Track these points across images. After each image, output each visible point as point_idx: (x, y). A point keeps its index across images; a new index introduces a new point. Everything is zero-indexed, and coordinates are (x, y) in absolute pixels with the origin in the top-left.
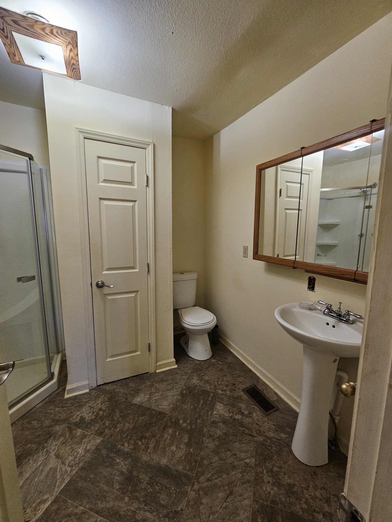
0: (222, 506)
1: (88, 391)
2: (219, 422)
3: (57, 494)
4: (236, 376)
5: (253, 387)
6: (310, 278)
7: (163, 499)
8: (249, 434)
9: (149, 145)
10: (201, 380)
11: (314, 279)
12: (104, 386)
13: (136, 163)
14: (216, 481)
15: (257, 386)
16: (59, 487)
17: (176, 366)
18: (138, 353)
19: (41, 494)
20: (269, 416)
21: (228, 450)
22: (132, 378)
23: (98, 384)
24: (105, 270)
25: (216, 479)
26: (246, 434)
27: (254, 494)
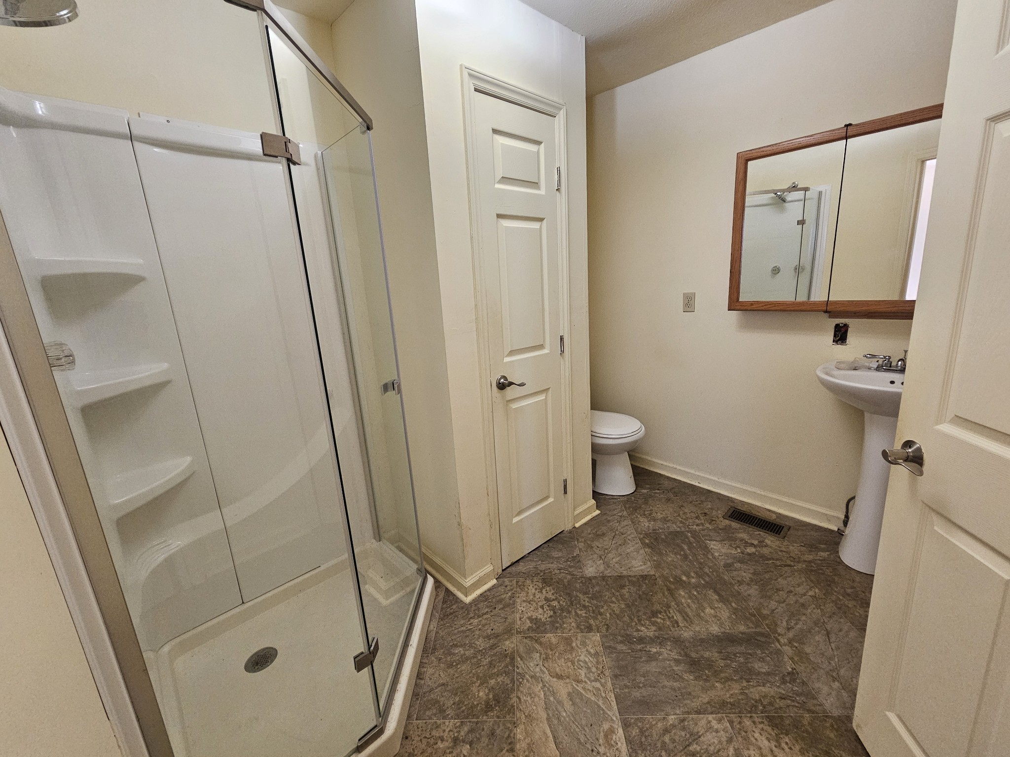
0: (832, 648)
1: (494, 581)
2: (733, 563)
3: (619, 717)
4: (698, 502)
5: (734, 510)
6: (837, 326)
7: (760, 667)
8: (784, 565)
9: (560, 109)
10: (655, 520)
11: (846, 326)
12: (513, 568)
13: (543, 144)
14: (798, 626)
15: (736, 507)
16: (611, 709)
17: (598, 512)
18: (551, 500)
19: (594, 726)
20: (786, 538)
21: (778, 590)
22: (548, 544)
23: (504, 568)
24: (505, 355)
25: (796, 624)
26: (780, 566)
27: (852, 623)
